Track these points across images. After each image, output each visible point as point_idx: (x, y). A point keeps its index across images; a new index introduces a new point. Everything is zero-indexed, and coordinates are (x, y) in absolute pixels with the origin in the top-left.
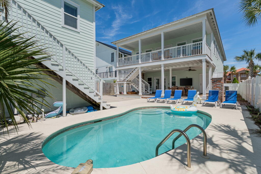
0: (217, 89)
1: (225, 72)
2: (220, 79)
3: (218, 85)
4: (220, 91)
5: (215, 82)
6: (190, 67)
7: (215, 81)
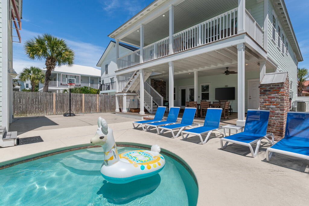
0: (272, 106)
1: (301, 79)
2: (278, 85)
3: (273, 99)
4: (277, 112)
5: (268, 92)
6: (227, 68)
7: (266, 91)
